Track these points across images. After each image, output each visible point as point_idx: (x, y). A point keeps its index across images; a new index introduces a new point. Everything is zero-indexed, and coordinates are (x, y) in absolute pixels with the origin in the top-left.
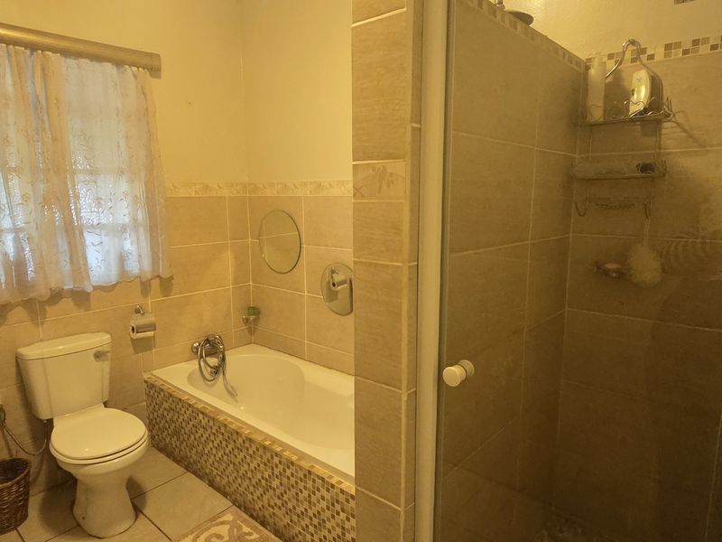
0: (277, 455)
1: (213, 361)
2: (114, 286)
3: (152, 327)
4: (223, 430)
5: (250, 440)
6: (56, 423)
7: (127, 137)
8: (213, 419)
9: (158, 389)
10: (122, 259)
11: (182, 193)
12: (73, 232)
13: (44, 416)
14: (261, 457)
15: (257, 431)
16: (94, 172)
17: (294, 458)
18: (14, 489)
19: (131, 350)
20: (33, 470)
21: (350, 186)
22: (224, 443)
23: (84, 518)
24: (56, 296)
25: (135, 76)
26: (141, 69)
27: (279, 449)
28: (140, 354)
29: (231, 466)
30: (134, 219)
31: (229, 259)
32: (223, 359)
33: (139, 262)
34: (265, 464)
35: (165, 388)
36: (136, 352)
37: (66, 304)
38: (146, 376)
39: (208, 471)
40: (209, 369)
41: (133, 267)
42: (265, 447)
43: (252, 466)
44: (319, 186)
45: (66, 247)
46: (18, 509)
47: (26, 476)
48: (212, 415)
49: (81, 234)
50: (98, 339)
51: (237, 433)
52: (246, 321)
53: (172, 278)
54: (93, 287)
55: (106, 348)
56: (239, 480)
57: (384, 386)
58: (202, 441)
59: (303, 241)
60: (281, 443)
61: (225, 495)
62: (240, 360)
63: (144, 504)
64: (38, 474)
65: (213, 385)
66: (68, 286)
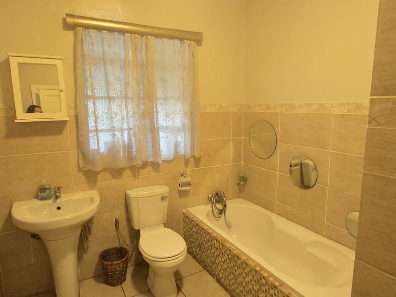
0: (264, 278)
1: (219, 206)
2: (172, 161)
3: (189, 184)
4: (228, 252)
5: (246, 264)
6: (141, 233)
7: (183, 80)
8: (223, 245)
9: (190, 220)
10: (176, 146)
11: (209, 110)
12: (154, 130)
13: (136, 228)
14: (253, 276)
15: (250, 258)
16: (166, 99)
17: (277, 284)
18: (121, 265)
19: (177, 196)
22: (228, 261)
23: (152, 287)
24: (145, 164)
25: (189, 46)
26: (192, 42)
27: (266, 275)
28: (182, 199)
29: (232, 275)
30: (184, 125)
31: (231, 148)
32: (225, 206)
33: (184, 149)
34: (255, 282)
35: (194, 220)
36: (181, 196)
37: (149, 169)
38: (184, 211)
39: (216, 273)
40: (217, 211)
41: (182, 151)
42: (256, 271)
43: (246, 280)
44: (292, 107)
45: (151, 139)
46: (122, 275)
47: (126, 259)
48: (222, 242)
49: (158, 132)
50: (163, 189)
51: (238, 257)
52: (238, 184)
53: (201, 157)
54: (162, 161)
55: (167, 195)
56: (237, 285)
58: (215, 255)
59: (279, 139)
60: (267, 271)
61: (227, 290)
62: (235, 206)
63: (182, 286)
64: (132, 255)
65: (218, 220)
66: (151, 160)
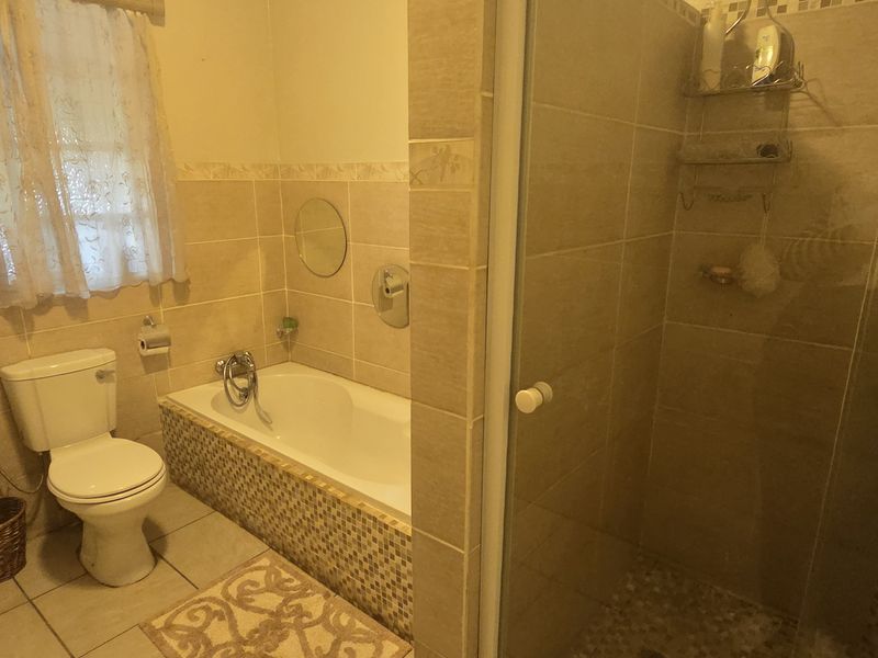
0: (320, 491)
1: (242, 382)
2: (116, 292)
3: (166, 341)
4: (255, 463)
5: (289, 475)
6: (53, 455)
7: (124, 103)
8: (244, 451)
9: (176, 416)
10: (125, 258)
11: (198, 176)
12: (61, 224)
13: (39, 447)
14: (302, 494)
15: (296, 464)
16: (84, 148)
17: (341, 495)
18: (8, 532)
19: (141, 369)
20: (29, 510)
21: (407, 169)
22: (257, 479)
23: (93, 565)
24: (45, 304)
25: (131, 22)
26: (138, 14)
27: (322, 485)
28: (153, 374)
29: (267, 505)
30: (138, 209)
31: (258, 261)
32: (255, 380)
33: (146, 262)
34: (307, 502)
35: (184, 414)
36: (148, 371)
37: (59, 312)
38: (161, 400)
39: (238, 510)
40: (237, 392)
41: (140, 268)
42: (305, 483)
43: (291, 505)
44: (369, 169)
45: (53, 242)
46: (13, 555)
47: (21, 517)
48: (242, 446)
49: (72, 227)
50: (101, 356)
51: (273, 467)
52: (281, 335)
53: (188, 281)
54: (91, 292)
55: (110, 367)
56: (276, 520)
57: (446, 413)
58: (232, 475)
59: (350, 237)
60: (325, 479)
61: (260, 537)
62: (275, 381)
63: (164, 550)
64: (36, 514)
65: (242, 411)
66: (60, 291)
